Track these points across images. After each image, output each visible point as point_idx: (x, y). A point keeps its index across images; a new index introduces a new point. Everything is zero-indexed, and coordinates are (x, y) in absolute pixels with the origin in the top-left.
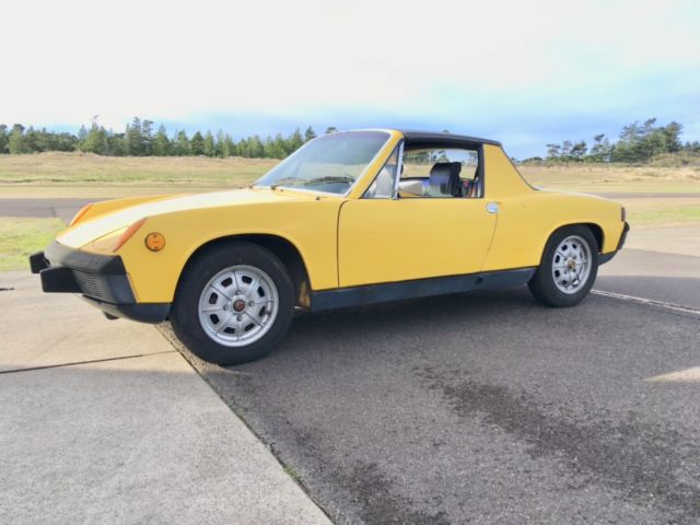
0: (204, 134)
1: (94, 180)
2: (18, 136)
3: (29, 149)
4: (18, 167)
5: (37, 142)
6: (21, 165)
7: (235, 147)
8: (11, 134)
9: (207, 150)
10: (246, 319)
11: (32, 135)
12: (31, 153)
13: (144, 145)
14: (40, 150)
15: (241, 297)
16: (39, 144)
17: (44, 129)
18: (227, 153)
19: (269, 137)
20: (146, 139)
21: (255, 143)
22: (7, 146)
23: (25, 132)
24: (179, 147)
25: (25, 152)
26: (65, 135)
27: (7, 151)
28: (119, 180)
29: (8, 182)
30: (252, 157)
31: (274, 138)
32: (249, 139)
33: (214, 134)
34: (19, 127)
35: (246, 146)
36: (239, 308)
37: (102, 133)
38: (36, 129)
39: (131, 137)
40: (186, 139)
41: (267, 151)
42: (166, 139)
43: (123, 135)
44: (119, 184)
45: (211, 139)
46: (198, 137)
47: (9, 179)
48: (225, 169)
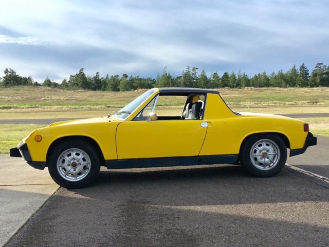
0: (230, 74)
1: (161, 105)
2: (124, 81)
3: (130, 88)
4: (121, 99)
5: (133, 84)
6: (124, 97)
7: (249, 80)
8: (121, 80)
9: (230, 84)
10: (77, 170)
11: (132, 80)
12: (130, 90)
13: (192, 83)
14: (135, 88)
15: (76, 161)
16: (135, 85)
17: (138, 76)
18: (244, 85)
19: (274, 73)
20: (194, 79)
21: (263, 78)
22: (119, 87)
23: (128, 79)
24: (214, 83)
25: (127, 90)
26: (149, 79)
27: (118, 90)
28: (175, 105)
29: (116, 107)
30: (260, 86)
31: (276, 73)
32: (259, 74)
33: (236, 73)
34: (126, 76)
35: (256, 80)
36: (74, 165)
37: (169, 77)
38: (134, 77)
39: (184, 78)
40: (218, 77)
41: (272, 82)
42: (206, 78)
43: (181, 77)
44: (174, 107)
45: (234, 76)
46: (226, 75)
47: (117, 106)
48: (240, 95)
